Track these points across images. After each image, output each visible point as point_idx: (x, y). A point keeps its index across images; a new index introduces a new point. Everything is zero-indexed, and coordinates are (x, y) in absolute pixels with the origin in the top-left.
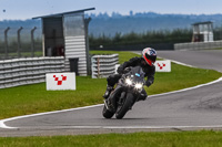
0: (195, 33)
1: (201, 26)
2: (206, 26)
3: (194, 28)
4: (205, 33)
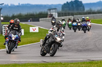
0: (49, 13)
1: (52, 10)
2: (54, 10)
3: (48, 11)
4: (54, 13)
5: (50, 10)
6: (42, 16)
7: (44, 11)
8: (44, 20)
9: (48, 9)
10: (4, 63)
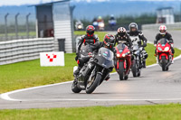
0: (159, 16)
1: (163, 11)
2: (168, 11)
3: (158, 12)
4: (167, 16)
5: (160, 10)
6: (146, 20)
7: (151, 11)
8: (149, 28)
9: (156, 8)
10: (79, 106)
